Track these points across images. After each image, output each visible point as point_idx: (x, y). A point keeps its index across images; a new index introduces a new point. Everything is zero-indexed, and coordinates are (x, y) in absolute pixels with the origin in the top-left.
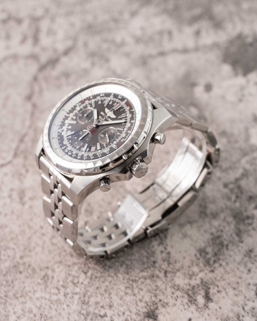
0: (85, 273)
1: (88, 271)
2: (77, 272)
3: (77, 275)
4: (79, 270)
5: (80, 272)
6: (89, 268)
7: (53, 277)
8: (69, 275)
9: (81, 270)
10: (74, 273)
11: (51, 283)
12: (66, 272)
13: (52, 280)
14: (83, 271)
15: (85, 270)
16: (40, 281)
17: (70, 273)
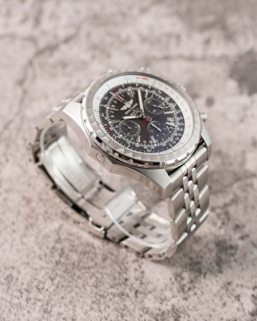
0: (52, 280)
1: (55, 278)
2: (43, 277)
3: (43, 280)
4: (46, 275)
5: (46, 277)
6: (57, 275)
7: (17, 279)
8: (35, 279)
9: (48, 275)
10: (40, 278)
11: (14, 284)
12: (31, 276)
13: (16, 282)
14: (50, 277)
15: (52, 277)
16: (3, 280)
17: (36, 277)
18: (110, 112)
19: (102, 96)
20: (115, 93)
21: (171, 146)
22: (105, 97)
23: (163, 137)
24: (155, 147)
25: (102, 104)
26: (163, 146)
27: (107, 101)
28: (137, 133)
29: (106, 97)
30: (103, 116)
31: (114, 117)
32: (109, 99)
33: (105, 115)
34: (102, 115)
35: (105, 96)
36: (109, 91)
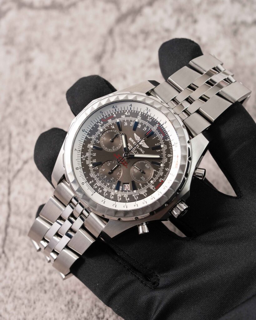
18: (132, 122)
19: (152, 116)
20: (157, 130)
21: (90, 182)
22: (151, 118)
23: (101, 175)
24: (88, 165)
25: (141, 114)
26: (90, 173)
27: (146, 121)
28: (106, 148)
29: (151, 120)
30: (126, 114)
31: (125, 125)
32: (149, 122)
33: (126, 116)
34: (127, 112)
35: (153, 119)
36: (159, 123)
